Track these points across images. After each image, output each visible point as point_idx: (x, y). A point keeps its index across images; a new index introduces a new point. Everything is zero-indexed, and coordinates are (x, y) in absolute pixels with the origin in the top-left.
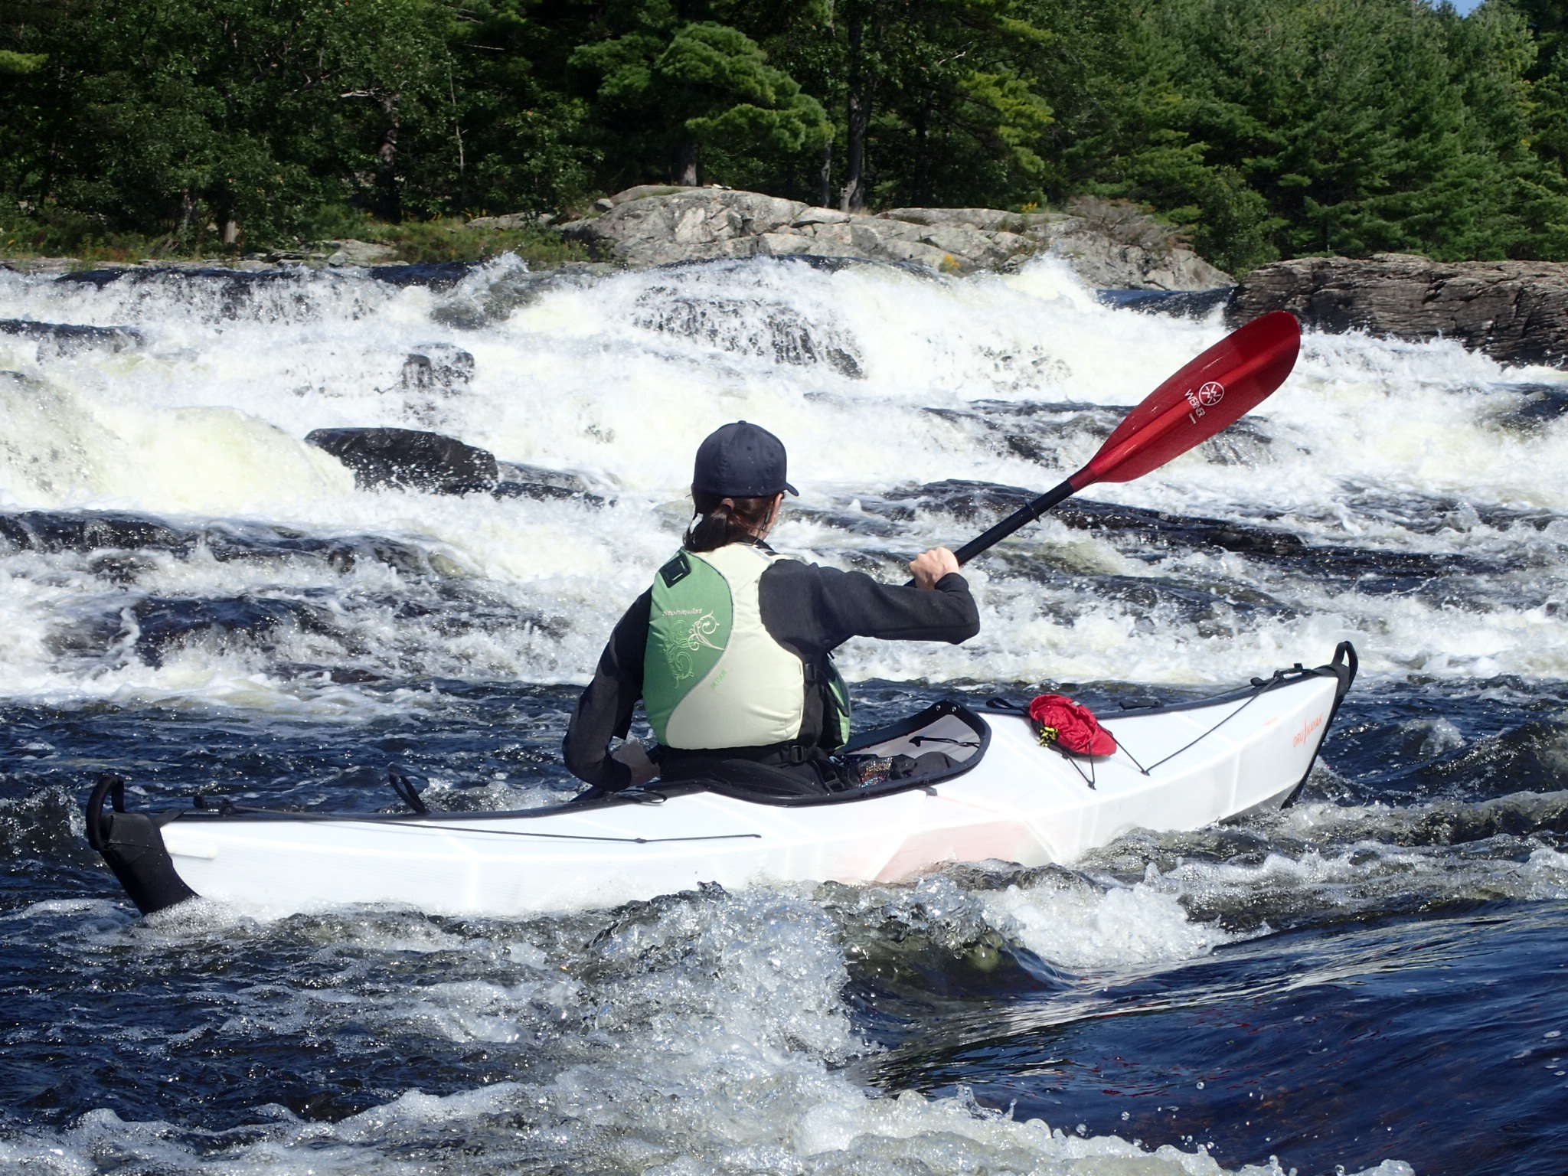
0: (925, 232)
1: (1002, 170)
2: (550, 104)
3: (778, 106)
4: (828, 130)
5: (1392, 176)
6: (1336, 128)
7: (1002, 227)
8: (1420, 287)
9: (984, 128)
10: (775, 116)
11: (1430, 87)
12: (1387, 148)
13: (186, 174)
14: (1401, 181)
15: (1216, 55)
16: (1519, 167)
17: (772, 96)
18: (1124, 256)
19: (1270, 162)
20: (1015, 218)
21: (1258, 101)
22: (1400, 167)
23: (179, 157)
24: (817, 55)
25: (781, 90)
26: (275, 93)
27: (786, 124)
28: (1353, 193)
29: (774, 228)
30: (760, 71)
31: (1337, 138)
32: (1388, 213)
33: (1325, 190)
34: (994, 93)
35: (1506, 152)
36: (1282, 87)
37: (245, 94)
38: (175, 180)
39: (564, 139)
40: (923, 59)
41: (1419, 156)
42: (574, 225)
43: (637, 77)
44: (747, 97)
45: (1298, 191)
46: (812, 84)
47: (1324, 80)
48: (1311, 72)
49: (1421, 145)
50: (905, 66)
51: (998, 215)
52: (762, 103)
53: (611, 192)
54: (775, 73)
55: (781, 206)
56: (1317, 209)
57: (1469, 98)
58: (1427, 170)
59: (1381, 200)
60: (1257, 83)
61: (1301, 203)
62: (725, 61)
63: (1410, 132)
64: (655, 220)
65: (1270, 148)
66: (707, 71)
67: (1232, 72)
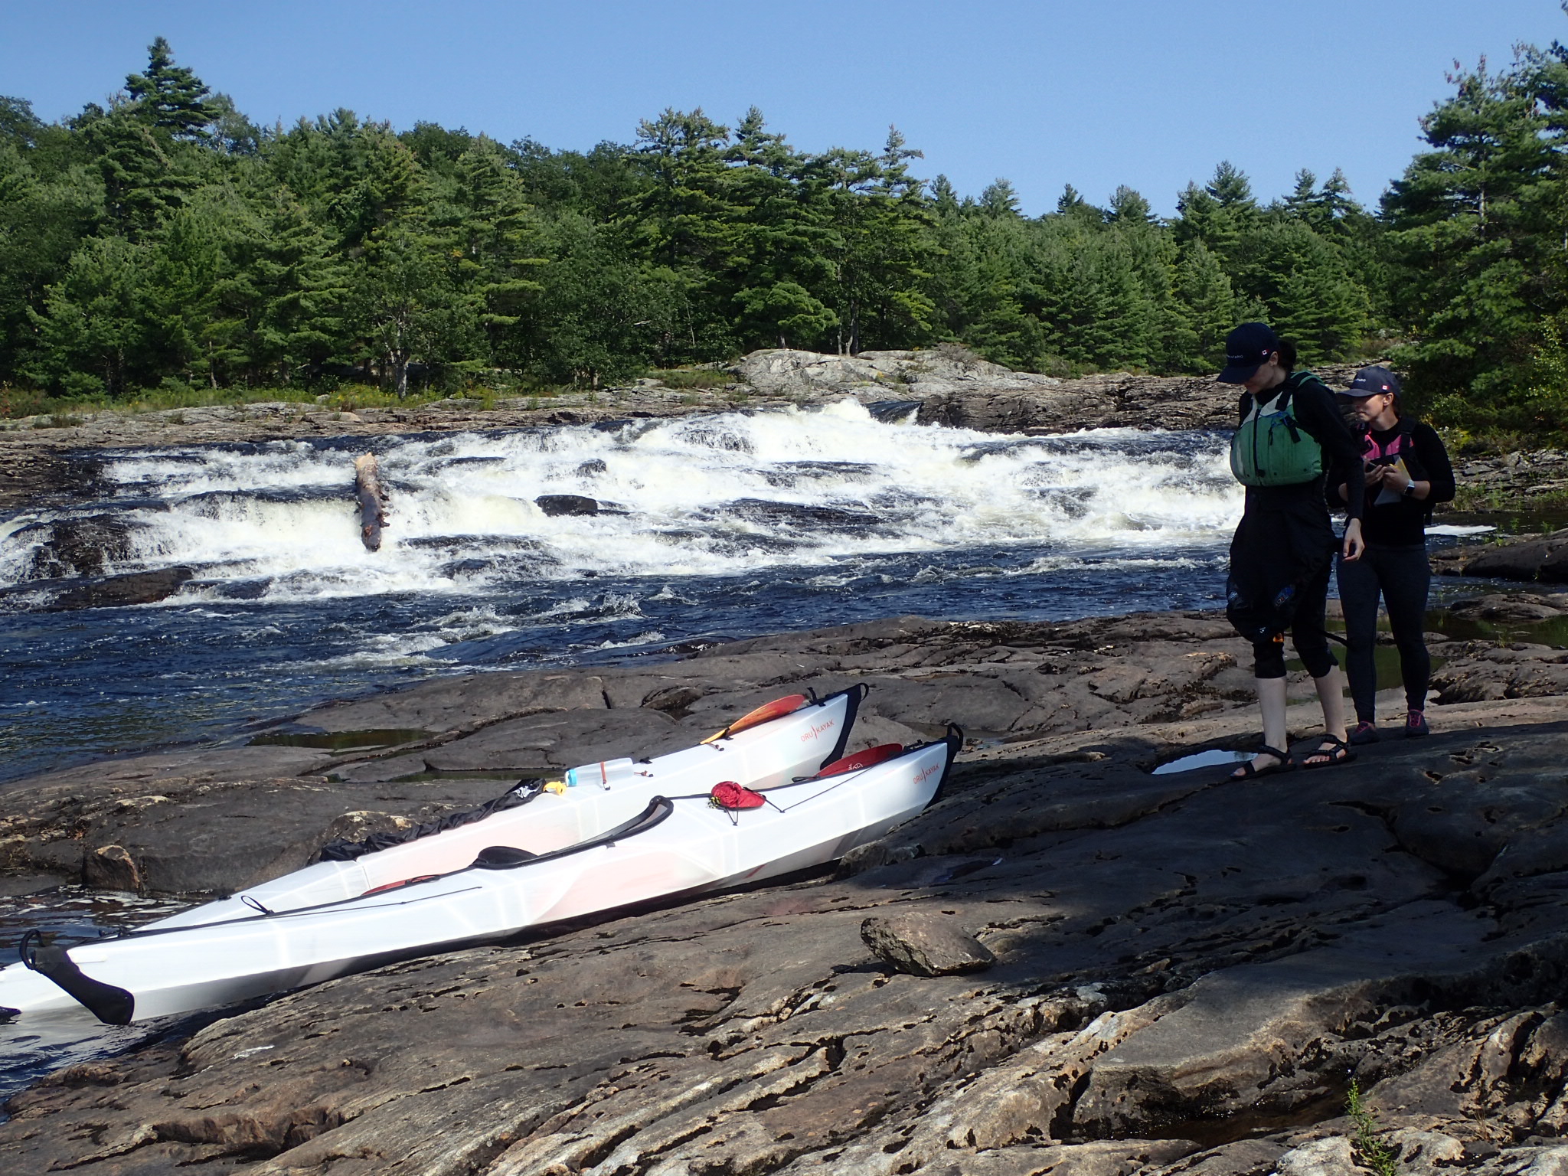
0: (871, 363)
1: (914, 330)
2: (720, 321)
3: (815, 314)
4: (836, 321)
5: (1106, 313)
6: (1081, 293)
7: (905, 358)
8: (986, 400)
9: (905, 314)
10: (813, 318)
11: (1123, 272)
12: (1104, 301)
13: (573, 361)
14: (1109, 315)
15: (1031, 264)
16: (1165, 303)
17: (812, 310)
18: (956, 366)
19: (1053, 309)
20: (910, 353)
21: (1048, 284)
22: (1110, 309)
23: (571, 355)
24: (833, 291)
25: (816, 307)
26: (609, 325)
27: (818, 321)
28: (1092, 321)
29: (809, 365)
30: (807, 300)
31: (1082, 298)
32: (1103, 328)
33: (1079, 320)
34: (907, 301)
35: (1160, 298)
36: (1058, 277)
37: (598, 327)
38: (569, 364)
39: (727, 334)
40: (875, 290)
41: (1118, 304)
42: (731, 368)
43: (758, 305)
44: (803, 311)
45: (1065, 322)
46: (830, 303)
47: (1075, 274)
48: (1070, 270)
49: (1120, 298)
50: (869, 293)
51: (904, 353)
52: (809, 313)
53: (746, 353)
54: (814, 300)
55: (812, 355)
56: (1074, 328)
57: (1143, 276)
58: (1122, 309)
59: (1102, 323)
60: (1047, 276)
61: (1067, 327)
62: (792, 297)
63: (1114, 293)
64: (762, 365)
65: (1053, 304)
66: (785, 302)
67: (1039, 272)
